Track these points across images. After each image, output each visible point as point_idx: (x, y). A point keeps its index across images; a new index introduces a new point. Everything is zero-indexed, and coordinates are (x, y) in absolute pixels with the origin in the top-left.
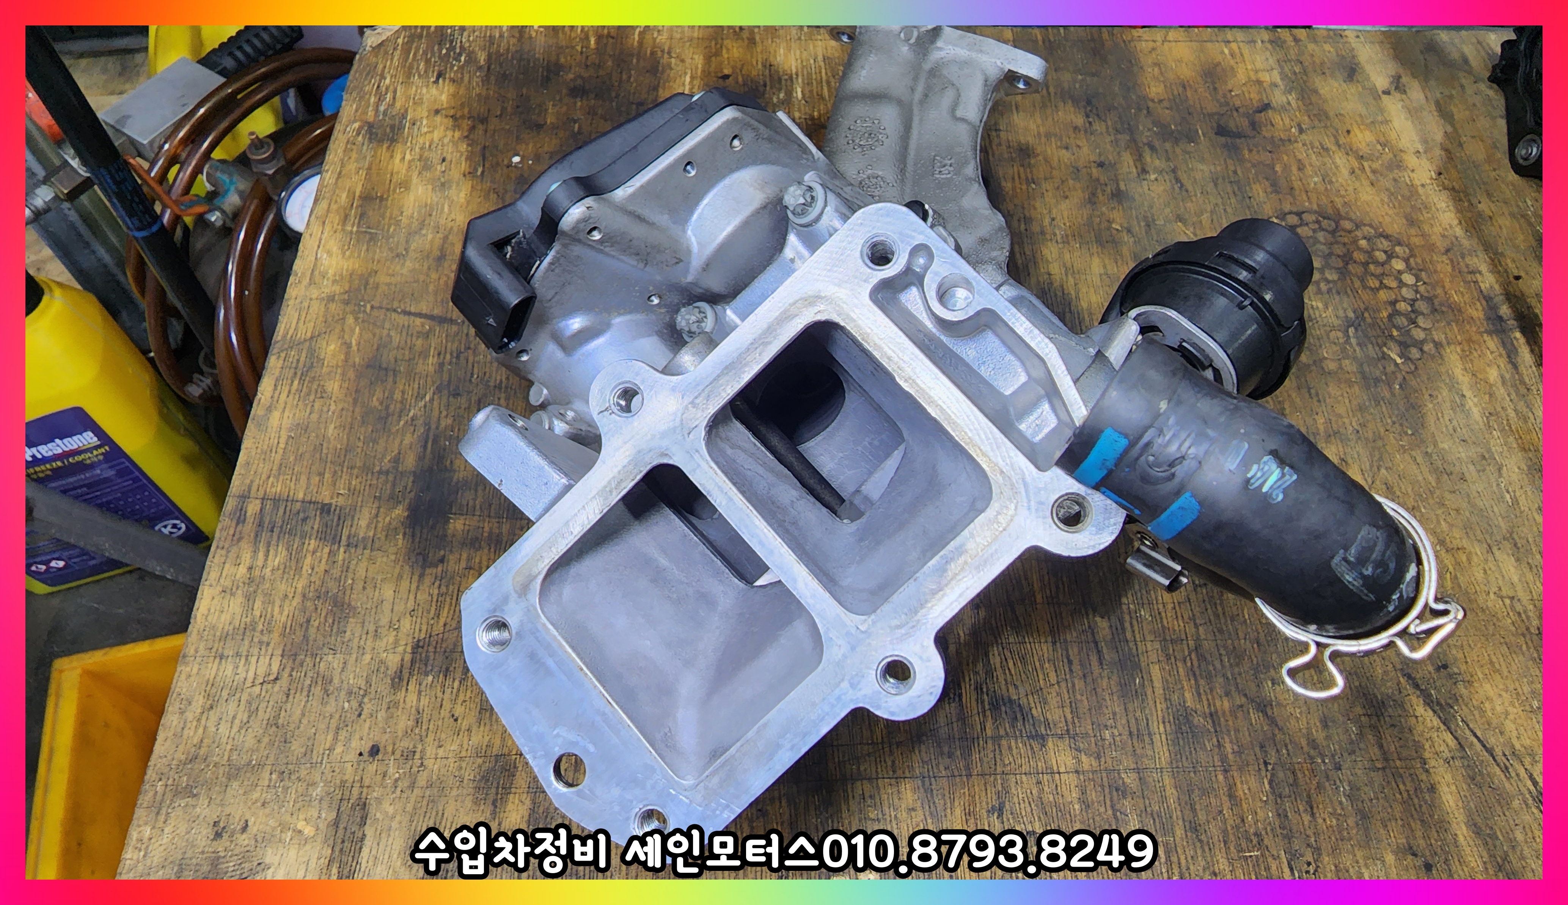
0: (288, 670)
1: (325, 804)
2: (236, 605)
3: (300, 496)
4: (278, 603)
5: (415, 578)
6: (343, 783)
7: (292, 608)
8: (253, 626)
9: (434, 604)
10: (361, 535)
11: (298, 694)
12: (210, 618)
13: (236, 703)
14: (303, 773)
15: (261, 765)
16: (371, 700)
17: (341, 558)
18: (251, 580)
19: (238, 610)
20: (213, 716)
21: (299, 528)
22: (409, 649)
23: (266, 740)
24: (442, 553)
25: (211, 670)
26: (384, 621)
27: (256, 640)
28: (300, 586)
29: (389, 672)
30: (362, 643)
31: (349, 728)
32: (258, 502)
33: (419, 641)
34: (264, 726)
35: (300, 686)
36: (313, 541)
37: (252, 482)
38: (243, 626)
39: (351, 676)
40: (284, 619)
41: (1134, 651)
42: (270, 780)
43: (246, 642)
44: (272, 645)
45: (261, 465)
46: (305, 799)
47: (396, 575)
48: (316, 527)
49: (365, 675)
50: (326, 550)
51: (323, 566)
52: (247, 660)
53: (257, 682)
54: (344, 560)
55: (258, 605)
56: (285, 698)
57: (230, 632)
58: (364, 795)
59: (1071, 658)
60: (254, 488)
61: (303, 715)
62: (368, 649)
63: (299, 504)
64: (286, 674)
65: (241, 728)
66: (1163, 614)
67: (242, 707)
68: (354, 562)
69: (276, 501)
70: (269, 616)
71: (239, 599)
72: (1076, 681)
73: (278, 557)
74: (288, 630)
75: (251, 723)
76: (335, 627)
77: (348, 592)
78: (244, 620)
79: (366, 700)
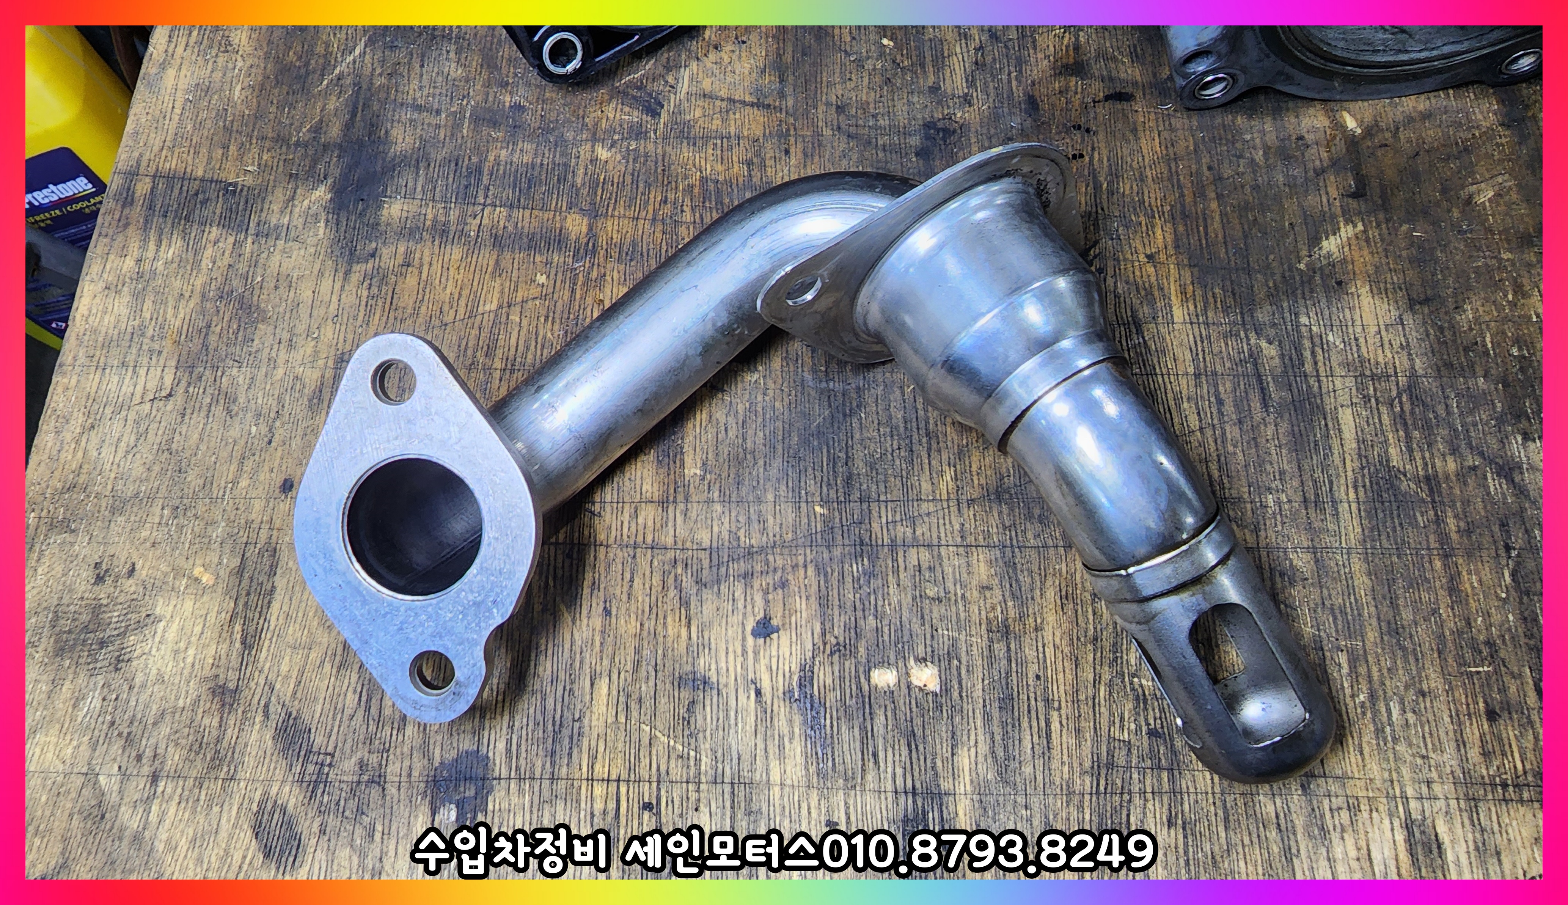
0: (183, 384)
1: (227, 549)
2: (121, 306)
3: (200, 173)
4: (171, 303)
5: (341, 275)
6: (248, 523)
7: (188, 310)
8: (141, 330)
9: (362, 308)
10: (274, 221)
11: (195, 414)
12: (91, 319)
13: (122, 422)
14: (201, 509)
15: (151, 499)
16: (283, 424)
17: (248, 250)
18: (140, 275)
19: (125, 311)
20: (94, 438)
21: (197, 212)
22: (331, 363)
23: (157, 468)
24: (374, 245)
25: (92, 382)
26: (301, 328)
27: (145, 347)
28: (199, 283)
29: (306, 391)
30: (274, 354)
31: (257, 457)
32: (148, 180)
33: (343, 353)
34: (154, 452)
35: (197, 405)
36: (215, 228)
37: (141, 155)
38: (130, 329)
39: (260, 395)
40: (178, 323)
41: (1316, 389)
42: (162, 516)
43: (134, 350)
44: (164, 354)
45: (153, 135)
46: (203, 542)
47: (315, 272)
48: (218, 211)
49: (277, 393)
50: (231, 240)
51: (227, 260)
52: (134, 372)
53: (147, 398)
54: (252, 253)
55: (148, 304)
56: (179, 420)
57: (115, 337)
58: (274, 538)
59: (1222, 396)
60: (144, 164)
61: (201, 440)
62: (281, 361)
63: (197, 182)
64: (181, 390)
65: (127, 452)
66: (1362, 341)
67: (129, 429)
68: (264, 255)
69: (170, 178)
70: (160, 319)
71: (126, 298)
72: (1228, 428)
73: (173, 248)
74: (183, 337)
75: (140, 447)
76: (241, 334)
77: (257, 292)
78: (130, 323)
79: (278, 424)
